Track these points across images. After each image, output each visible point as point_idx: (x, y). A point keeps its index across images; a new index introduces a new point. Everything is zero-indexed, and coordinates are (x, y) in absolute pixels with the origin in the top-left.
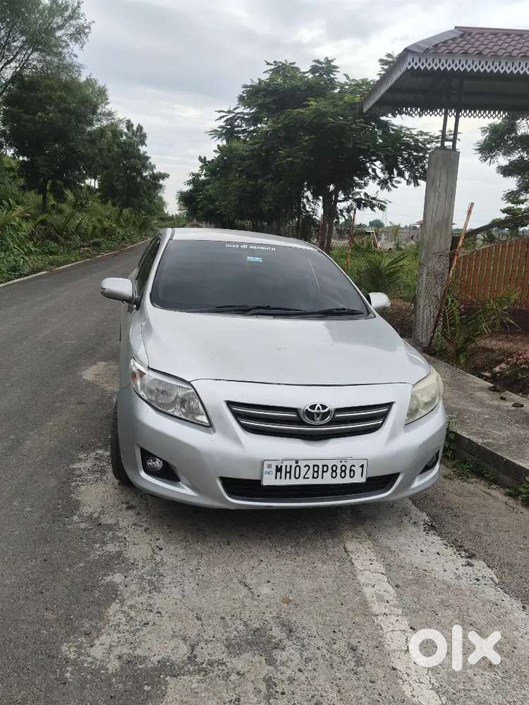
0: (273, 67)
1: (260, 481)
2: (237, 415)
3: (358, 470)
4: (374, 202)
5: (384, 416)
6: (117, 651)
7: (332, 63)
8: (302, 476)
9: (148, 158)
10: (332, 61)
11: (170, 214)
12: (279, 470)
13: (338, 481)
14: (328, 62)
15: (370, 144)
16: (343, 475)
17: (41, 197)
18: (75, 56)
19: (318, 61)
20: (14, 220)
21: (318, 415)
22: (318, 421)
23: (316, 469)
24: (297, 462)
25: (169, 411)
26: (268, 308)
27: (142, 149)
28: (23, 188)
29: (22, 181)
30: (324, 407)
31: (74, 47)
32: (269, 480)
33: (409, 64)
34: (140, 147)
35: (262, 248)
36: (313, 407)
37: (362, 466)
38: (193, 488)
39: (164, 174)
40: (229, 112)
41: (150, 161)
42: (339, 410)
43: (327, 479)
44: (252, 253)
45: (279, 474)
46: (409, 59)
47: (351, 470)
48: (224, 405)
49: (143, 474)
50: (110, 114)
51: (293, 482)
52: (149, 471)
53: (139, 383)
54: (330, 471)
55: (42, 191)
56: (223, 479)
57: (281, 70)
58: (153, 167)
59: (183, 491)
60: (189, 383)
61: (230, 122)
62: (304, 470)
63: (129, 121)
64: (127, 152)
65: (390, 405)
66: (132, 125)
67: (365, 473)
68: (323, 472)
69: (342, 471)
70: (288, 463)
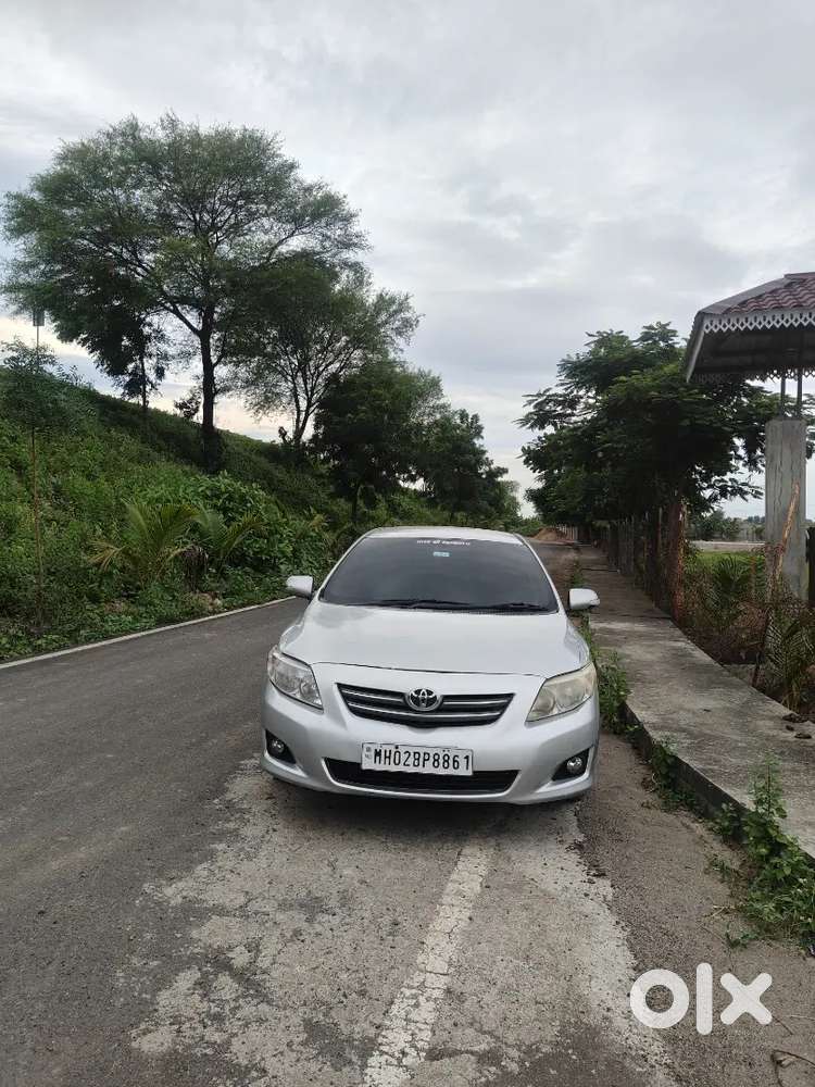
0: (596, 339)
1: (359, 765)
2: (346, 698)
3: (463, 762)
4: (746, 488)
5: (503, 708)
6: (184, 894)
7: (668, 328)
8: (402, 762)
9: (484, 452)
10: (668, 324)
11: (525, 517)
12: (378, 754)
13: (441, 771)
14: (664, 327)
15: (712, 418)
16: (446, 765)
17: (350, 505)
18: (402, 350)
19: (651, 328)
20: (313, 530)
21: (423, 700)
22: (423, 707)
23: (417, 756)
24: (397, 748)
25: (290, 694)
26: (434, 602)
27: (478, 442)
28: (332, 496)
29: (332, 488)
30: (430, 693)
31: (400, 341)
32: (368, 764)
33: (707, 327)
34: (475, 441)
35: (455, 543)
36: (418, 692)
37: (467, 757)
38: (304, 770)
39: (503, 469)
40: (539, 395)
41: (487, 455)
42: (446, 698)
43: (429, 769)
44: (442, 547)
45: (378, 758)
46: (707, 322)
47: (454, 761)
48: (335, 687)
49: (267, 754)
50: (444, 406)
51: (393, 768)
52: (273, 753)
53: (269, 668)
54: (432, 760)
55: (352, 498)
56: (328, 761)
57: (605, 340)
58: (489, 463)
59: (296, 773)
60: (309, 666)
61: (539, 406)
62: (404, 757)
63: (464, 411)
64: (459, 447)
65: (510, 696)
66: (467, 415)
67: (470, 767)
68: (425, 760)
69: (445, 761)
70: (388, 748)
